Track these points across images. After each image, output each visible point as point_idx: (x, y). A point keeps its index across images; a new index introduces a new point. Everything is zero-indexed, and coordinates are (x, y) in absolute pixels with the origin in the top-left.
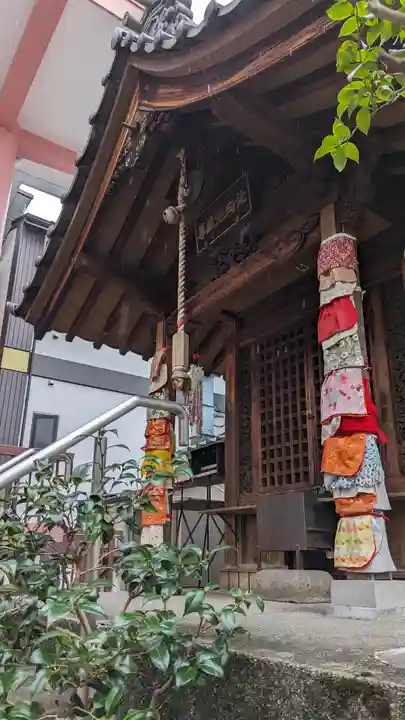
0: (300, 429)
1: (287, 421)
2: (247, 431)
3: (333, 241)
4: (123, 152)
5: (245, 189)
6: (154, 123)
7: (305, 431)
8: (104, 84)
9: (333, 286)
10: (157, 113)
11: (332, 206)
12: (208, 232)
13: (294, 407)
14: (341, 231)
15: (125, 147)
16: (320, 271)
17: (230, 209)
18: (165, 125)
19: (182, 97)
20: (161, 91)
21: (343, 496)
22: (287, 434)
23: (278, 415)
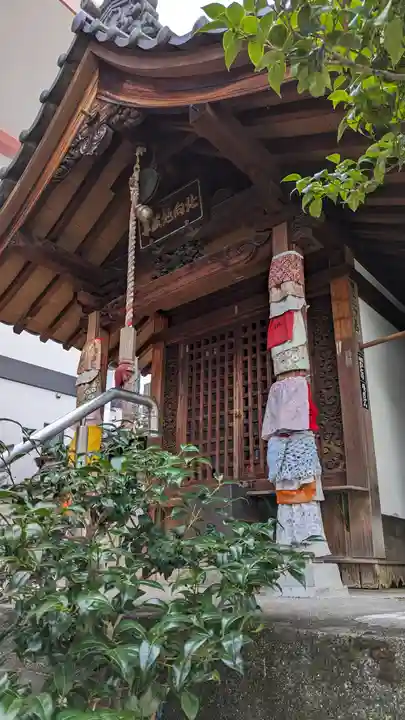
0: (226, 427)
1: (214, 418)
2: (172, 427)
3: (284, 257)
4: (76, 137)
5: (196, 194)
6: (117, 116)
7: (231, 428)
8: (60, 65)
9: (284, 299)
10: (122, 107)
11: (285, 225)
12: (154, 229)
13: (222, 405)
14: (292, 249)
15: (79, 132)
16: (271, 283)
17: (179, 210)
18: (130, 121)
19: (150, 97)
20: (126, 85)
21: (286, 488)
22: (214, 431)
23: (206, 412)
